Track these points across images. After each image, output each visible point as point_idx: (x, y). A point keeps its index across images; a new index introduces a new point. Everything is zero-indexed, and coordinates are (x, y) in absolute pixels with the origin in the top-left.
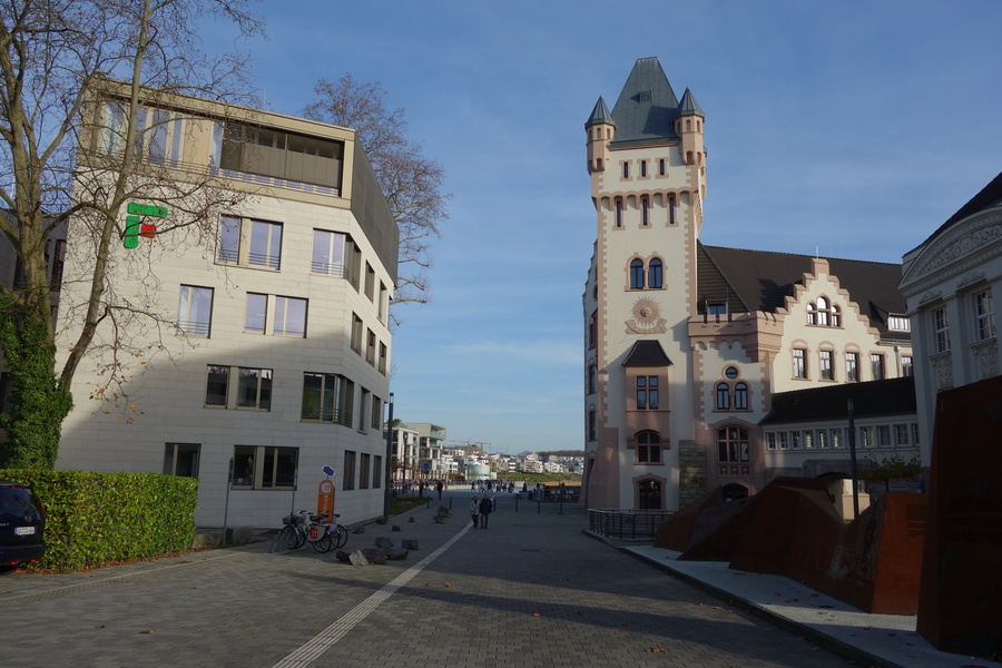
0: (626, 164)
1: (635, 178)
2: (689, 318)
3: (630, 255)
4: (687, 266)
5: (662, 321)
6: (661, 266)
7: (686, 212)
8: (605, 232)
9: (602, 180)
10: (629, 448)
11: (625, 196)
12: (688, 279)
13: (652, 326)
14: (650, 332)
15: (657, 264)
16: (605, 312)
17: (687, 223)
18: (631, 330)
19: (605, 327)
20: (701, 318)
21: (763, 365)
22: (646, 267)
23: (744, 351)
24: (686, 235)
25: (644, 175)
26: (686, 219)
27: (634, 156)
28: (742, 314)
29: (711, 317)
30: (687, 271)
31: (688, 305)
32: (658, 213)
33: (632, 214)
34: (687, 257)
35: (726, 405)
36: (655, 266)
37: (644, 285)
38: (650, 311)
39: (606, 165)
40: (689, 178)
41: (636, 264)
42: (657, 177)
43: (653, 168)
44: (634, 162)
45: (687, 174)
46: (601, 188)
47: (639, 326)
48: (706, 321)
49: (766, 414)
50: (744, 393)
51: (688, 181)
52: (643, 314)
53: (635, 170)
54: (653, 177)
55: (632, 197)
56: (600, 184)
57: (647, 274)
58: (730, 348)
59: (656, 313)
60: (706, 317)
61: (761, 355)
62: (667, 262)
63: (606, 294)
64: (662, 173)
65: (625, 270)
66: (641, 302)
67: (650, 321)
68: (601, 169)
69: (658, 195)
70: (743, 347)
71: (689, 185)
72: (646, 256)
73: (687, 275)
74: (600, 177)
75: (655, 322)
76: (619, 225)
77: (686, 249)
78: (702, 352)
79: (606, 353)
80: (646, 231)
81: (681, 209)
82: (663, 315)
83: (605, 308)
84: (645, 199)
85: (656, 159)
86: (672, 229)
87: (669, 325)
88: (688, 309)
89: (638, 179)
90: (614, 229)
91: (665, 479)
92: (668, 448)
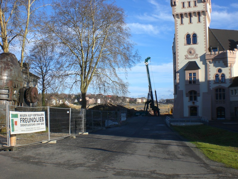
0: (183, 3)
1: (186, 8)
2: (205, 53)
3: (186, 33)
4: (205, 36)
5: (197, 55)
7: (204, 18)
8: (177, 26)
10: (187, 96)
11: (183, 14)
12: (205, 40)
13: (193, 57)
15: (195, 36)
16: (178, 52)
17: (204, 22)
18: (186, 58)
19: (178, 57)
20: (210, 53)
21: (230, 68)
22: (191, 37)
23: (224, 63)
24: (204, 26)
25: (189, 6)
26: (204, 20)
28: (223, 51)
29: (213, 53)
30: (205, 38)
31: (205, 49)
32: (195, 19)
33: (186, 20)
34: (204, 33)
35: (218, 82)
36: (194, 36)
37: (190, 43)
38: (193, 52)
39: (177, 3)
40: (204, 7)
41: (188, 36)
42: (194, 7)
43: (192, 4)
44: (186, 2)
45: (204, 5)
46: (176, 11)
47: (189, 56)
48: (211, 54)
49: (230, 84)
50: (224, 77)
51: (204, 8)
52: (190, 53)
53: (186, 5)
54: (192, 7)
55: (186, 14)
57: (191, 39)
58: (219, 63)
59: (195, 52)
60: (211, 53)
61: (229, 65)
62: (198, 35)
63: (178, 47)
64: (195, 6)
65: (185, 38)
66: (190, 49)
67: (193, 55)
68: (175, 5)
69: (194, 13)
70: (223, 62)
71: (204, 9)
72: (191, 33)
73: (205, 39)
74: (175, 8)
76: (182, 23)
77: (204, 30)
78: (210, 64)
79: (178, 66)
80: (190, 25)
81: (202, 17)
82: (197, 53)
83: (178, 51)
84: (190, 15)
85: (193, 1)
86: (199, 24)
87: (199, 56)
88: (205, 50)
89: (188, 8)
90: (180, 25)
91: (198, 106)
92: (199, 96)
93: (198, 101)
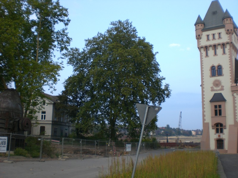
0: (208, 36)
2: (231, 85)
3: (211, 65)
4: (230, 67)
5: (223, 87)
6: (221, 68)
8: (203, 58)
9: (200, 42)
10: (213, 129)
11: (208, 46)
12: (230, 72)
14: (218, 90)
17: (229, 53)
18: (213, 90)
19: (204, 90)
20: (235, 84)
22: (216, 69)
24: (229, 57)
25: (214, 39)
27: (210, 33)
31: (231, 80)
32: (220, 50)
33: (211, 52)
34: (230, 64)
36: (220, 68)
37: (216, 75)
39: (201, 36)
40: (229, 38)
41: (213, 68)
43: (217, 36)
44: (211, 35)
46: (200, 44)
48: (236, 86)
51: (228, 39)
52: (216, 85)
53: (211, 37)
54: (217, 39)
55: (210, 46)
56: (200, 43)
57: (217, 71)
59: (220, 84)
60: (237, 84)
62: (223, 67)
64: (220, 37)
65: (210, 70)
67: (219, 87)
69: (219, 45)
71: (229, 41)
72: (216, 65)
73: (230, 70)
75: (220, 87)
76: (207, 56)
78: (236, 96)
79: (204, 98)
80: (216, 57)
81: (227, 48)
82: (223, 84)
84: (215, 47)
85: (218, 33)
86: (224, 56)
87: (225, 88)
88: (231, 82)
89: (212, 40)
90: (205, 57)
91: (225, 139)
92: (225, 128)
93: (224, 134)
